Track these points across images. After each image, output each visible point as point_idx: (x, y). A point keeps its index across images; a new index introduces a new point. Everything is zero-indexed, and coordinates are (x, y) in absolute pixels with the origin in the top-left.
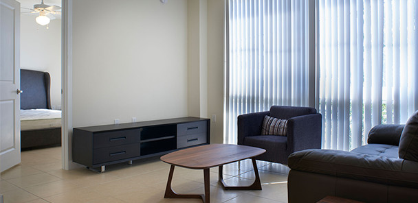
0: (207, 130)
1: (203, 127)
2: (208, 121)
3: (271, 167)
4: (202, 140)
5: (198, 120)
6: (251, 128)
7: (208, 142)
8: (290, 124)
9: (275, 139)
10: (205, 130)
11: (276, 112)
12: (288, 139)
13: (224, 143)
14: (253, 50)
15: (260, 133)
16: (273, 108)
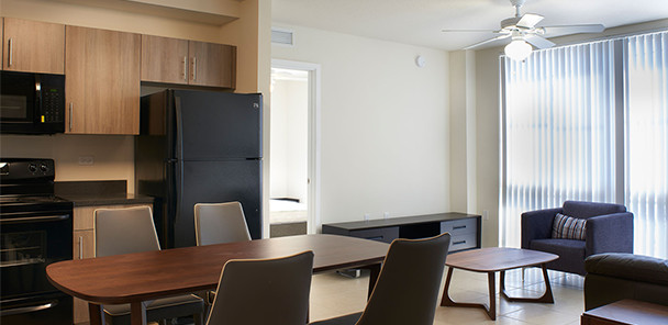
0: (478, 230)
1: (471, 226)
2: (478, 219)
3: (564, 279)
4: (471, 243)
5: (464, 216)
6: (538, 229)
7: (478, 246)
8: (590, 225)
9: (570, 244)
10: (475, 230)
11: (571, 209)
12: (587, 244)
13: (500, 246)
14: (540, 126)
15: (550, 236)
16: (567, 204)
